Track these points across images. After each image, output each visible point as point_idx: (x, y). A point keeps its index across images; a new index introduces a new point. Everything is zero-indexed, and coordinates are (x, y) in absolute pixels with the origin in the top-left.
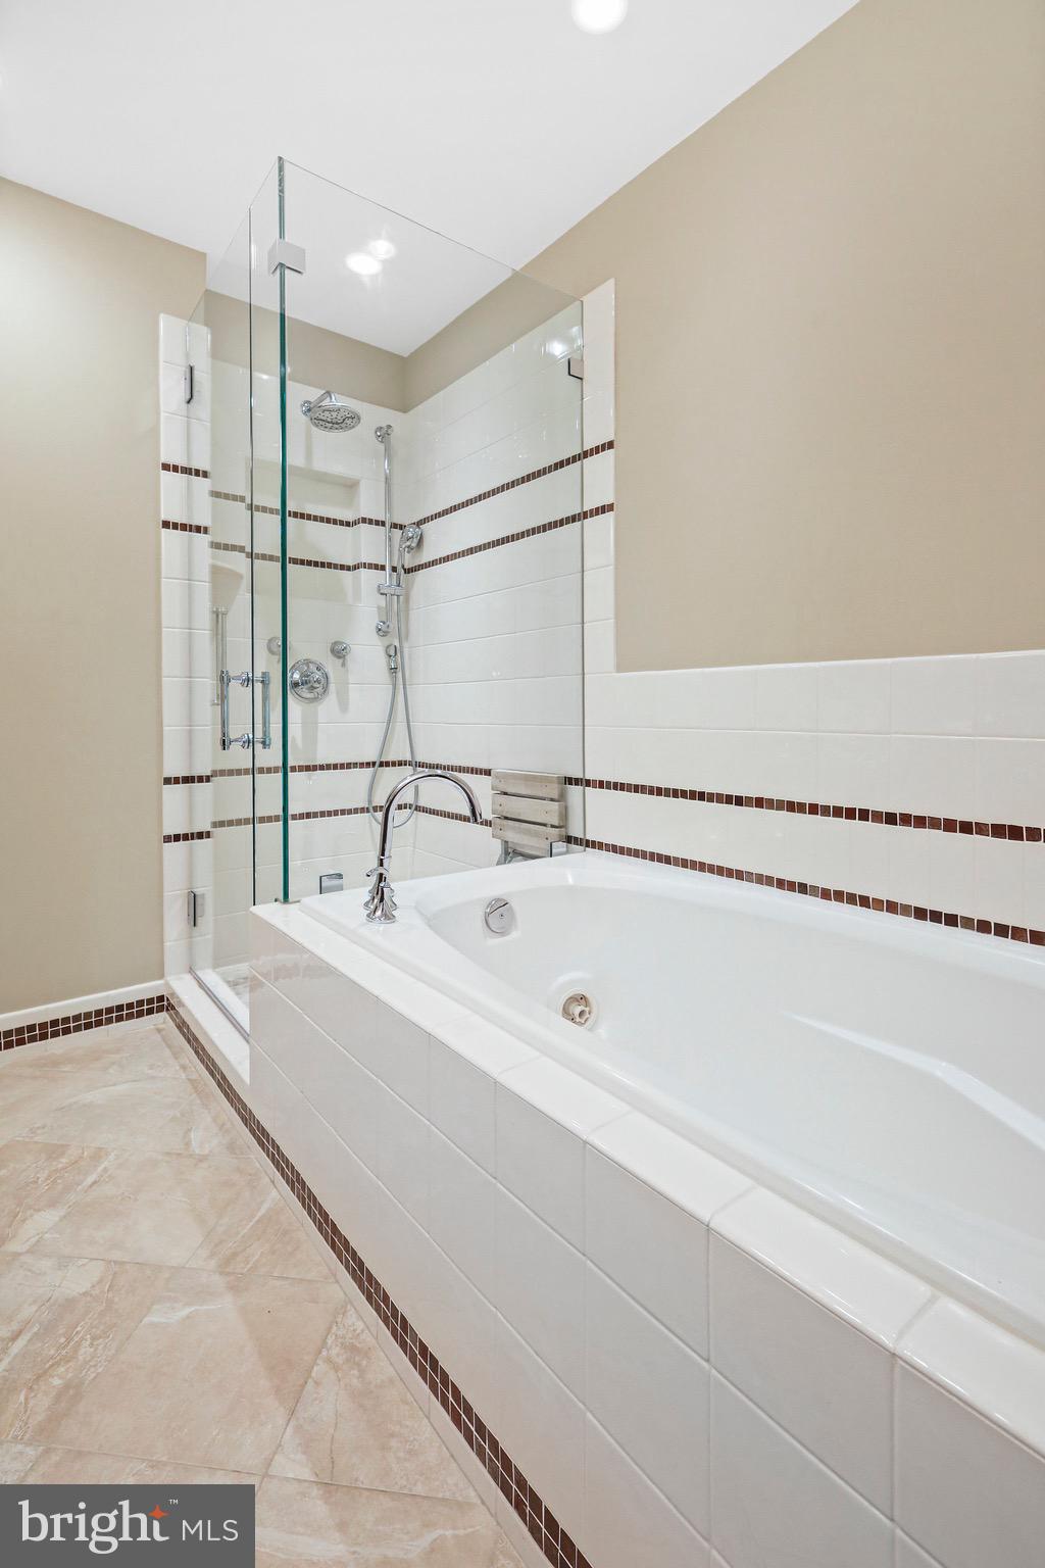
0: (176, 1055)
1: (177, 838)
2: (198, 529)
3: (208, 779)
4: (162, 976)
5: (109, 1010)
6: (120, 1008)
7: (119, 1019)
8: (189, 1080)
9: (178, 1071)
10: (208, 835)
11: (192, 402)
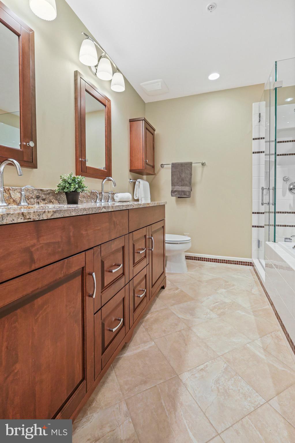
0: (253, 275)
1: (255, 226)
2: (262, 152)
3: (263, 213)
4: (251, 258)
5: (240, 262)
6: (242, 262)
7: (242, 264)
8: (255, 281)
9: (252, 278)
10: (263, 227)
11: (260, 122)
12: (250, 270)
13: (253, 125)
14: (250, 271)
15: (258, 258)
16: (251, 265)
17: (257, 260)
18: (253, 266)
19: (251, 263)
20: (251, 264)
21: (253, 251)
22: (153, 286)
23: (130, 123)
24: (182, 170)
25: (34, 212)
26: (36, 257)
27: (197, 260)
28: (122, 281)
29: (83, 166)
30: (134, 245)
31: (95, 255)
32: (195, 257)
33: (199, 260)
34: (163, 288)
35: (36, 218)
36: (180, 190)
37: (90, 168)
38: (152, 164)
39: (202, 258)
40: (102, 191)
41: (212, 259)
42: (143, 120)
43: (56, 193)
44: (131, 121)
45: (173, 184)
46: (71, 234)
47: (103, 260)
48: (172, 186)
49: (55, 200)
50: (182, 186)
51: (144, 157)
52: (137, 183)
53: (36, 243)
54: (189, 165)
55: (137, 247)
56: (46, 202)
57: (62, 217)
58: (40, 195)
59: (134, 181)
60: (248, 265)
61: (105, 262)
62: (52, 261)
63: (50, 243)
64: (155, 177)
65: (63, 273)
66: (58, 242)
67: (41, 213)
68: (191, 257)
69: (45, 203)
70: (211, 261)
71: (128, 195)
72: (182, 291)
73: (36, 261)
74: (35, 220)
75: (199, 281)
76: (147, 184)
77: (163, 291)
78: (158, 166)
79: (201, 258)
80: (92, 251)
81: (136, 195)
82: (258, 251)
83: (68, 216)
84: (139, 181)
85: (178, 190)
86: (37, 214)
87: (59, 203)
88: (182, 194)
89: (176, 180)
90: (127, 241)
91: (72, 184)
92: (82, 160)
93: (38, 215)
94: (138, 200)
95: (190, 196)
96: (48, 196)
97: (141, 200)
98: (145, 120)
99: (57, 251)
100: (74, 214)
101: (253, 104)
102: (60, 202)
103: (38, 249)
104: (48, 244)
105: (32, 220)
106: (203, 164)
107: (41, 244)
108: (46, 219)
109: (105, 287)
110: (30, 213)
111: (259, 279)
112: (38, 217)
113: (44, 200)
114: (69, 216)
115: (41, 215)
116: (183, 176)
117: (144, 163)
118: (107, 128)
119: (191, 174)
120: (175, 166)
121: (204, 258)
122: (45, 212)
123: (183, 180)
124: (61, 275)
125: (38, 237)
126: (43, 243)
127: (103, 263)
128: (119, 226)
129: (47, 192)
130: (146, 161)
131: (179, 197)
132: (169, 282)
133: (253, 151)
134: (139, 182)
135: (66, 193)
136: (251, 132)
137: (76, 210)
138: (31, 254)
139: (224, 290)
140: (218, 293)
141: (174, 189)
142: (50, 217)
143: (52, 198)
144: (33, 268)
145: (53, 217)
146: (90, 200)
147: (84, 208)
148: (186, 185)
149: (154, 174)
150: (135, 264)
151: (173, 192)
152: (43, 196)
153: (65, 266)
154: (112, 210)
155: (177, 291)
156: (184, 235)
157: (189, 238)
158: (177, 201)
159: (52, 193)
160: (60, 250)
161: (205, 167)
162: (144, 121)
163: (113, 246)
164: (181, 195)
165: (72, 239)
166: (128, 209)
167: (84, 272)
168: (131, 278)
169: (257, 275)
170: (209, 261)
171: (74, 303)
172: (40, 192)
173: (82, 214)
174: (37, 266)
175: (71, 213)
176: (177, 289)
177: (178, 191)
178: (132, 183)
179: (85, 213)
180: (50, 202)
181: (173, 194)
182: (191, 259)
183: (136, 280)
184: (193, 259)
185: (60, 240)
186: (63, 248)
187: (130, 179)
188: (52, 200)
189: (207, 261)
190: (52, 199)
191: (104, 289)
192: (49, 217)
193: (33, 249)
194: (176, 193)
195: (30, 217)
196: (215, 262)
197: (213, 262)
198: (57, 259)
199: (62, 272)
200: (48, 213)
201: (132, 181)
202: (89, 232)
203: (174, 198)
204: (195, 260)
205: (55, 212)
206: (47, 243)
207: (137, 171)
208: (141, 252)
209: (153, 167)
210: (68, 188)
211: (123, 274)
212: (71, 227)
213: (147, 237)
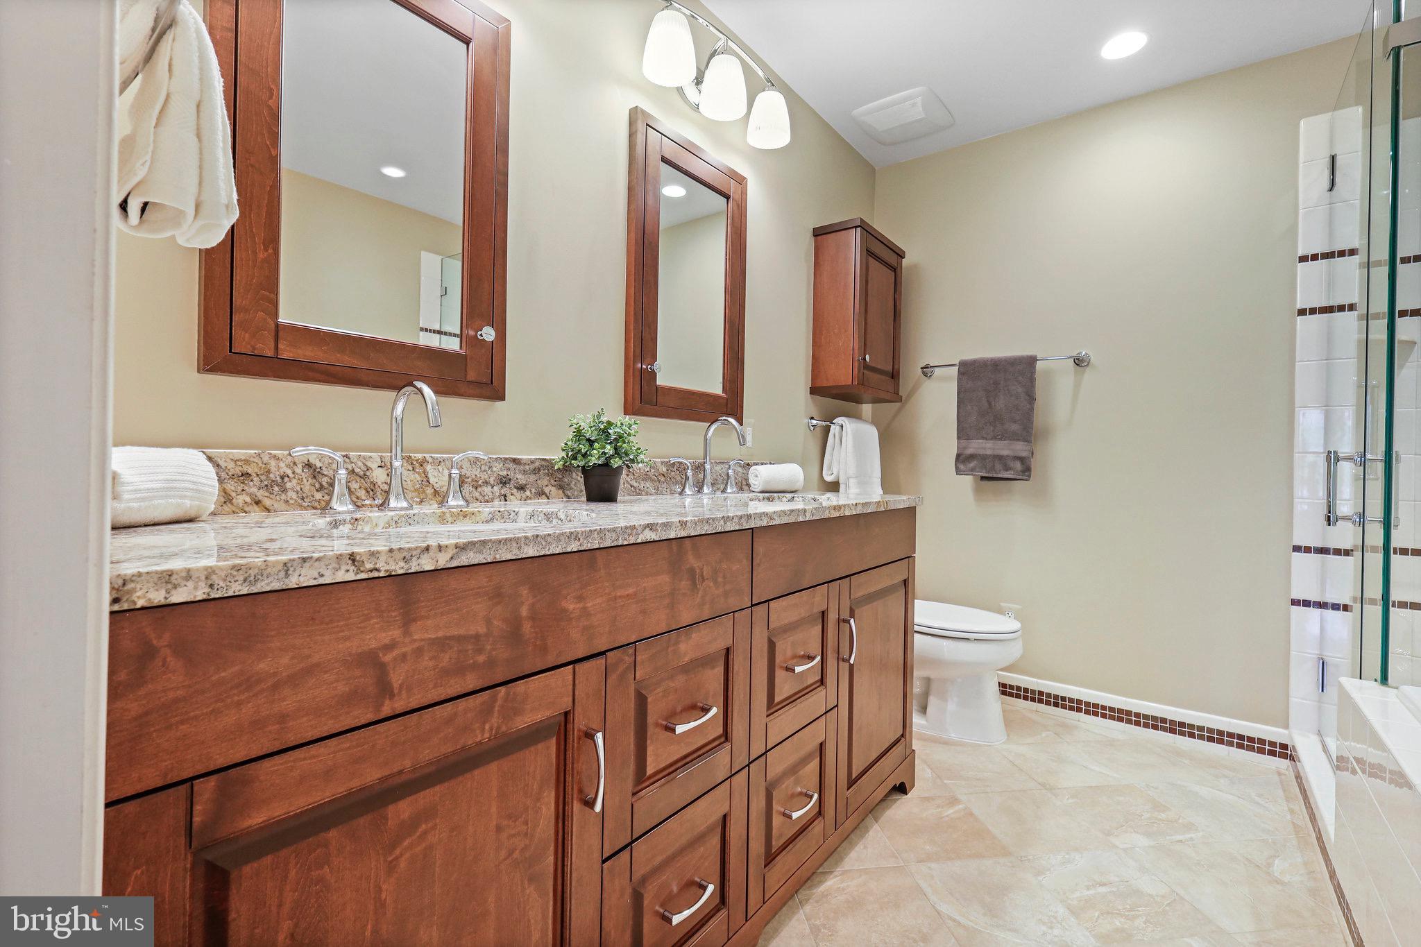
0: (1287, 798)
2: (1343, 307)
5: (1231, 735)
7: (1240, 747)
8: (1295, 825)
10: (1346, 608)
11: (1336, 188)
12: (1279, 774)
13: (1301, 206)
14: (1276, 778)
15: (1319, 733)
16: (1284, 756)
17: (1315, 739)
18: (1292, 759)
19: (1284, 746)
20: (1283, 751)
21: (1294, 700)
22: (851, 783)
23: (816, 242)
24: (996, 383)
25: (391, 551)
26: (396, 678)
27: (1048, 703)
28: (721, 761)
29: (645, 388)
30: (772, 646)
31: (613, 678)
32: (1041, 693)
33: (1056, 705)
34: (901, 789)
35: (398, 567)
36: (989, 452)
37: (670, 390)
38: (890, 368)
39: (1071, 700)
40: (705, 457)
41: (1112, 709)
42: (856, 227)
43: (556, 467)
44: (819, 233)
45: (963, 433)
46: (524, 612)
47: (644, 692)
48: (959, 438)
49: (553, 489)
50: (995, 438)
51: (856, 347)
52: (834, 429)
53: (397, 640)
54: (1024, 367)
55: (784, 649)
56: (528, 493)
57: (489, 560)
58: (511, 474)
59: (824, 424)
60: (1272, 753)
61: (649, 700)
62: (451, 692)
63: (447, 638)
64: (900, 410)
65: (491, 729)
66: (477, 637)
67: (414, 553)
68: (1025, 690)
69: (524, 496)
70: (1104, 716)
71: (790, 473)
72: (971, 814)
73: (396, 691)
74: (393, 573)
75: (1043, 785)
76: (872, 433)
77: (899, 802)
78: (911, 372)
79: (1064, 699)
80: (601, 661)
81: (830, 468)
82: (1319, 702)
83: (509, 557)
84: (840, 422)
85: (981, 452)
86: (399, 556)
87: (569, 497)
88: (998, 466)
89: (974, 418)
90: (742, 631)
91: (596, 445)
92: (644, 366)
93: (405, 558)
94: (834, 487)
95: (1029, 476)
96: (533, 478)
97: (847, 486)
98: (864, 227)
99: (471, 661)
100: (531, 551)
101: (1302, 123)
102: (569, 494)
103: (404, 657)
104: (441, 644)
105: (382, 574)
106: (1079, 362)
107: (415, 640)
108: (433, 568)
109: (650, 777)
110: (377, 555)
111: (1313, 818)
112: (402, 564)
113: (522, 488)
114: (514, 558)
115: (414, 559)
117: (856, 364)
118: (732, 266)
119: (1031, 398)
120: (969, 371)
121: (1079, 702)
122: (427, 548)
123: (996, 418)
124: (482, 735)
125: (408, 620)
126: (422, 640)
127: (642, 701)
128: (712, 584)
129: (532, 467)
130: (865, 359)
131: (983, 478)
132: (929, 771)
133: (1299, 306)
134: (842, 426)
135: (585, 470)
136: (1293, 230)
137: (539, 538)
138: (382, 670)
139: (1142, 841)
140: (1115, 846)
141: (965, 448)
142: (444, 563)
143: (545, 482)
144: (386, 710)
145: (454, 564)
146: (665, 485)
147: (571, 533)
148: (1014, 437)
149: (896, 397)
150: (773, 706)
151: (962, 459)
152: (519, 476)
153: (496, 709)
154: (683, 534)
155: (951, 811)
156: (1000, 611)
157: (1015, 625)
158: (977, 491)
159: (545, 467)
160: (481, 659)
161: (1088, 374)
162: (859, 229)
163: (683, 647)
164: (993, 469)
165: (527, 628)
166: (752, 529)
167: (570, 726)
168: (757, 749)
169: (1305, 803)
170: (1096, 714)
171: (526, 823)
172: (511, 465)
173: (564, 551)
174: (400, 705)
175: (520, 548)
176: (954, 801)
177: (983, 458)
178: (818, 429)
179: (574, 547)
180: (541, 493)
181: (962, 467)
182: (1026, 698)
183: (778, 763)
184: (1033, 700)
185: (482, 630)
186: (494, 653)
187: (812, 418)
188: (547, 490)
189: (1087, 712)
190: (547, 486)
191: (644, 785)
192: (441, 564)
193: (388, 658)
194: (972, 465)
195: (377, 566)
197: (1112, 718)
198: (471, 687)
199: (487, 727)
200: (440, 551)
201: (814, 422)
202: (589, 605)
203: (968, 481)
204: (1041, 701)
205: (461, 548)
206: (437, 638)
207: (834, 392)
208: (798, 669)
209: (894, 375)
210: (585, 455)
211: (726, 736)
212: (524, 591)
213: (832, 617)
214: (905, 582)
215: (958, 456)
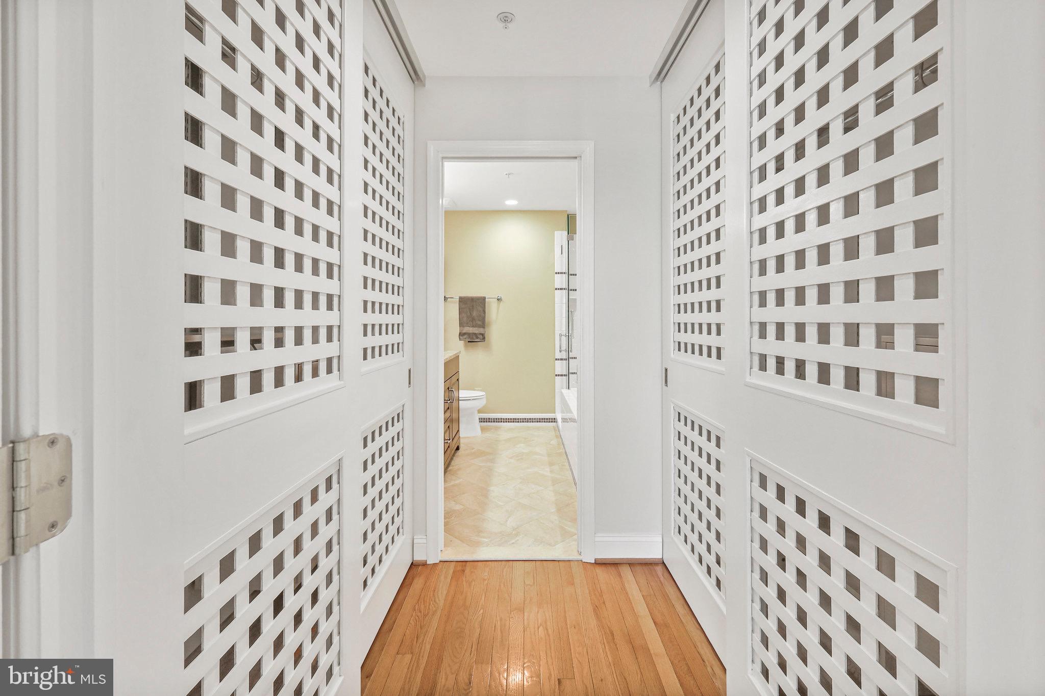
1: (559, 375)
4: (555, 413)
5: (542, 419)
6: (545, 419)
7: (545, 421)
11: (563, 254)
12: (554, 427)
13: (555, 257)
15: (560, 411)
16: (554, 422)
17: (561, 414)
18: (556, 422)
19: (555, 419)
20: (554, 420)
21: (557, 405)
24: (473, 306)
32: (489, 419)
33: (494, 422)
34: (458, 448)
36: (471, 332)
39: (499, 419)
45: (461, 324)
48: (460, 326)
50: (473, 327)
54: (481, 301)
60: (552, 422)
68: (484, 419)
70: (509, 422)
82: (561, 403)
85: (468, 332)
88: (474, 337)
89: (465, 319)
95: (484, 340)
101: (555, 233)
106: (499, 299)
116: (475, 314)
119: (484, 311)
120: (463, 301)
121: (501, 419)
123: (473, 319)
131: (468, 341)
132: (463, 444)
133: (555, 287)
136: (553, 264)
141: (462, 330)
148: (479, 326)
151: (461, 335)
157: (483, 393)
158: (466, 346)
161: (502, 304)
164: (473, 338)
169: (558, 432)
170: (506, 422)
177: (469, 334)
181: (461, 337)
184: (487, 422)
194: (465, 337)
196: (513, 422)
197: (511, 422)
203: (463, 343)
214: (458, 380)
215: (460, 333)
